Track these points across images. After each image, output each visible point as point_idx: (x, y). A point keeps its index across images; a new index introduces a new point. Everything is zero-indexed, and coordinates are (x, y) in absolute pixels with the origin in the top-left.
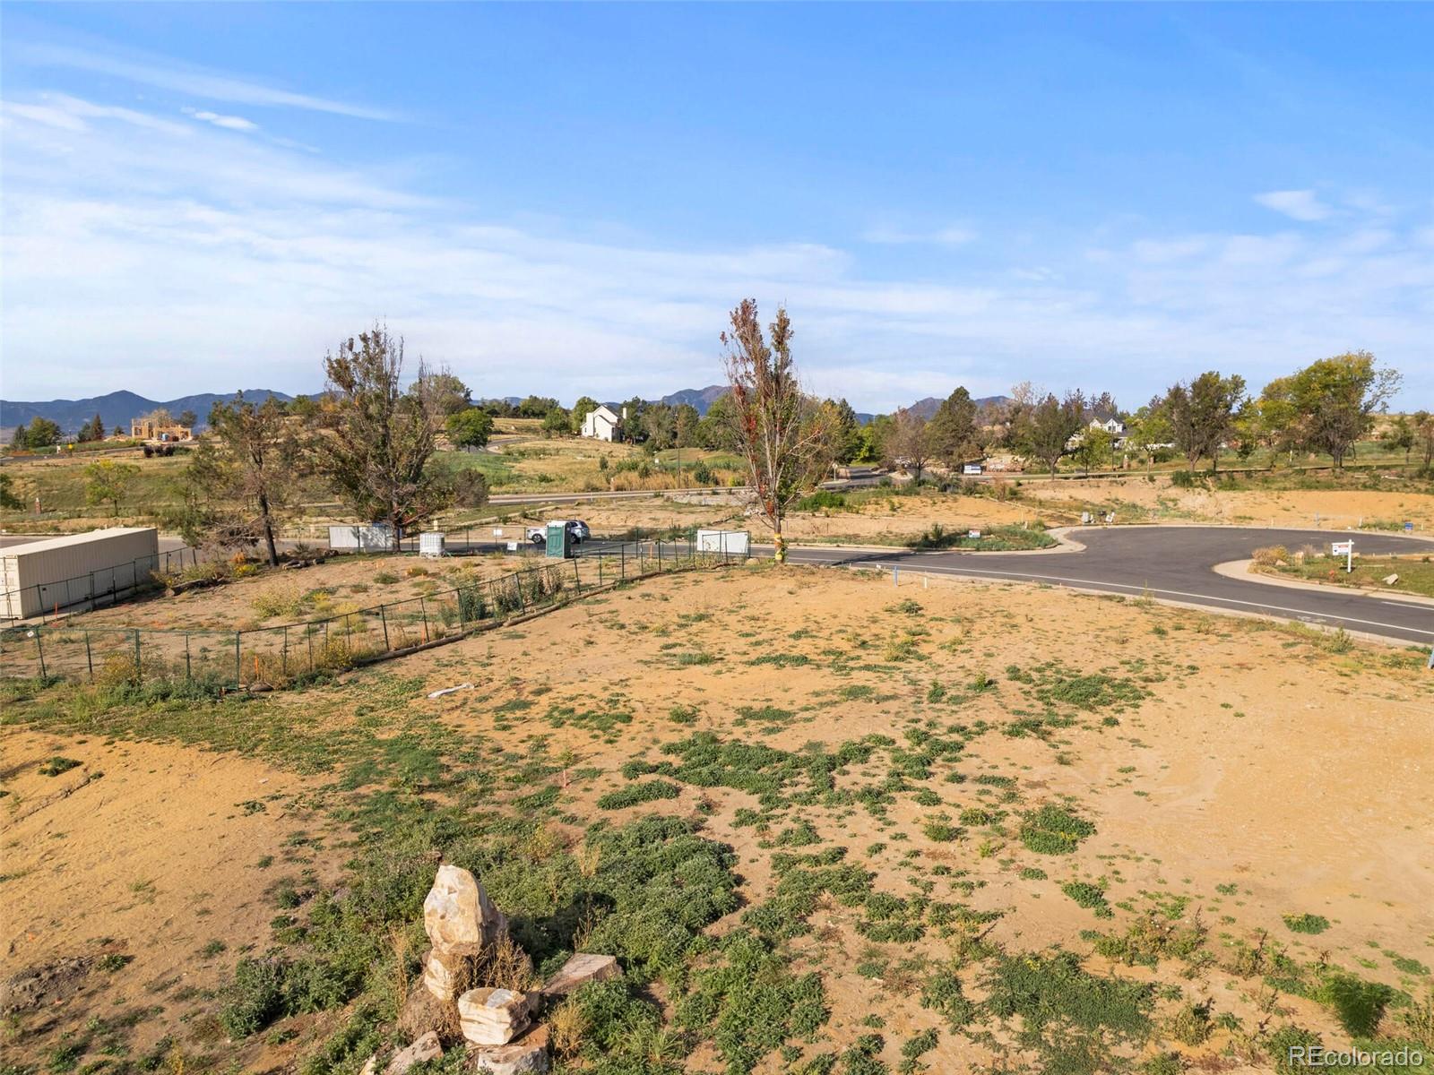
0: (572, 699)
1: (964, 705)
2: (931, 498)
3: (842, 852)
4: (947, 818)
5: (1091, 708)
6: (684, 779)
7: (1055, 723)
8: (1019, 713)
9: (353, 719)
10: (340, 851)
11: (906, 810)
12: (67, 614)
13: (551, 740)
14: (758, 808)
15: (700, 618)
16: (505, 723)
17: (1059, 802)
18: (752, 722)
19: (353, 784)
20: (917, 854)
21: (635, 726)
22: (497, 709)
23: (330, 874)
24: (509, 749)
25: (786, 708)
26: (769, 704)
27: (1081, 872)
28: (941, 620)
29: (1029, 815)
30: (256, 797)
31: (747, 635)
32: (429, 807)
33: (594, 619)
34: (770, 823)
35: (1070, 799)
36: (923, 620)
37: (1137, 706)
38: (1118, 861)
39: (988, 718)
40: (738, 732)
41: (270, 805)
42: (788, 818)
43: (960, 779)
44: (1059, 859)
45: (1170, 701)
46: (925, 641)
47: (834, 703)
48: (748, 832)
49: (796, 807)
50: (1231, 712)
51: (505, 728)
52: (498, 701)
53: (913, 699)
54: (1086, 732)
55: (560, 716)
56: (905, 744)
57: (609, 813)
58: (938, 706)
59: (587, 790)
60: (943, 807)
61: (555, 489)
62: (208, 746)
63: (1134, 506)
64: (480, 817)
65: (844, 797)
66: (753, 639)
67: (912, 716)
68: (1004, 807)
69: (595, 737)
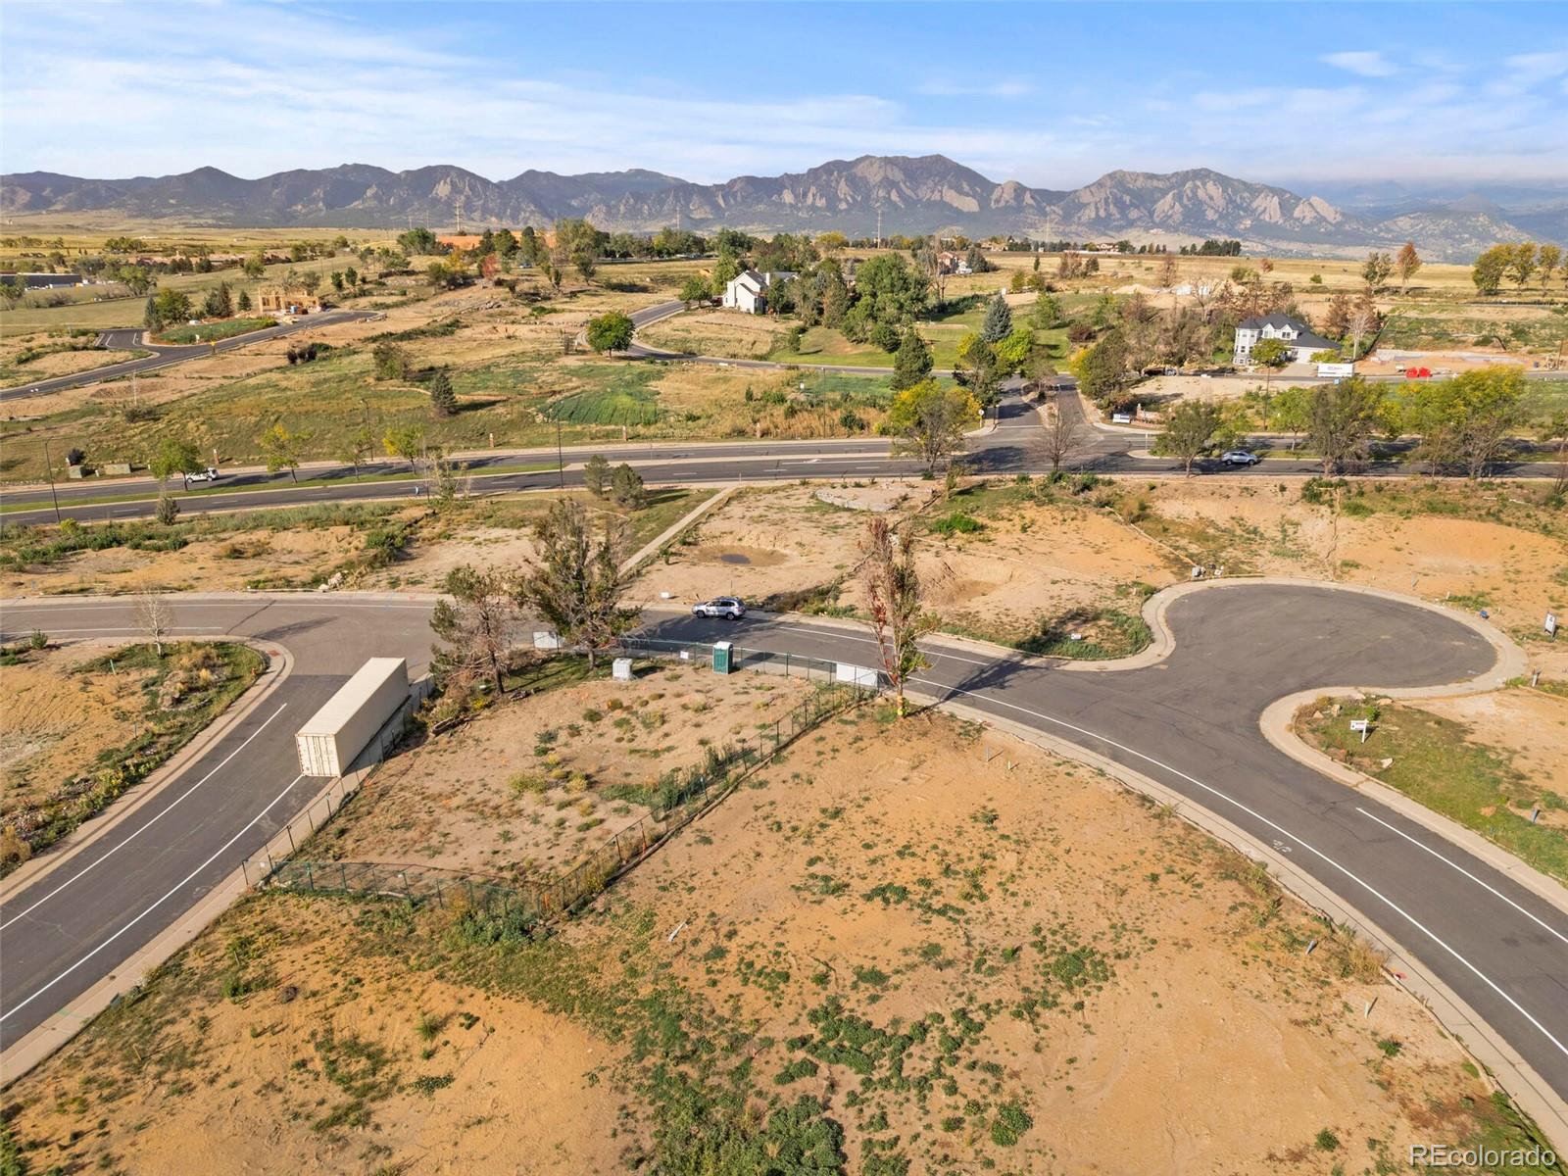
0: (751, 947)
1: (995, 978)
2: (1062, 511)
3: (897, 1139)
4: (956, 1108)
5: (1070, 988)
6: (820, 1057)
7: (1045, 1004)
8: (1026, 990)
9: (620, 967)
10: (647, 1123)
11: (938, 1096)
12: (368, 770)
13: (742, 998)
14: (859, 1089)
15: (837, 813)
16: (713, 976)
17: (1021, 1092)
18: (862, 985)
19: (640, 1056)
20: (934, 1143)
21: (791, 989)
22: (707, 957)
23: (648, 1144)
24: (719, 1012)
25: (886, 970)
26: (874, 962)
27: (1013, 1164)
28: (1008, 837)
29: (1002, 1107)
30: (591, 1067)
31: (868, 846)
32: (683, 1077)
33: (759, 813)
34: (864, 1107)
35: (1029, 1092)
36: (995, 835)
37: (1100, 988)
38: (1034, 1155)
39: (1006, 997)
40: (854, 996)
41: (601, 1076)
42: (874, 1102)
43: (973, 1066)
44: (1005, 1150)
45: (1123, 983)
46: (991, 867)
47: (913, 967)
48: (852, 1111)
49: (880, 1091)
50: (1155, 1001)
51: (714, 983)
52: (704, 948)
53: (964, 967)
54: (1060, 1016)
55: (747, 971)
56: (949, 1022)
57: (779, 1089)
58: (978, 977)
59: (767, 1063)
60: (957, 1097)
61: (702, 433)
62: (547, 1006)
63: (1255, 531)
64: (712, 1089)
65: (904, 1083)
66: (872, 854)
67: (960, 989)
68: (991, 1099)
69: (768, 998)
